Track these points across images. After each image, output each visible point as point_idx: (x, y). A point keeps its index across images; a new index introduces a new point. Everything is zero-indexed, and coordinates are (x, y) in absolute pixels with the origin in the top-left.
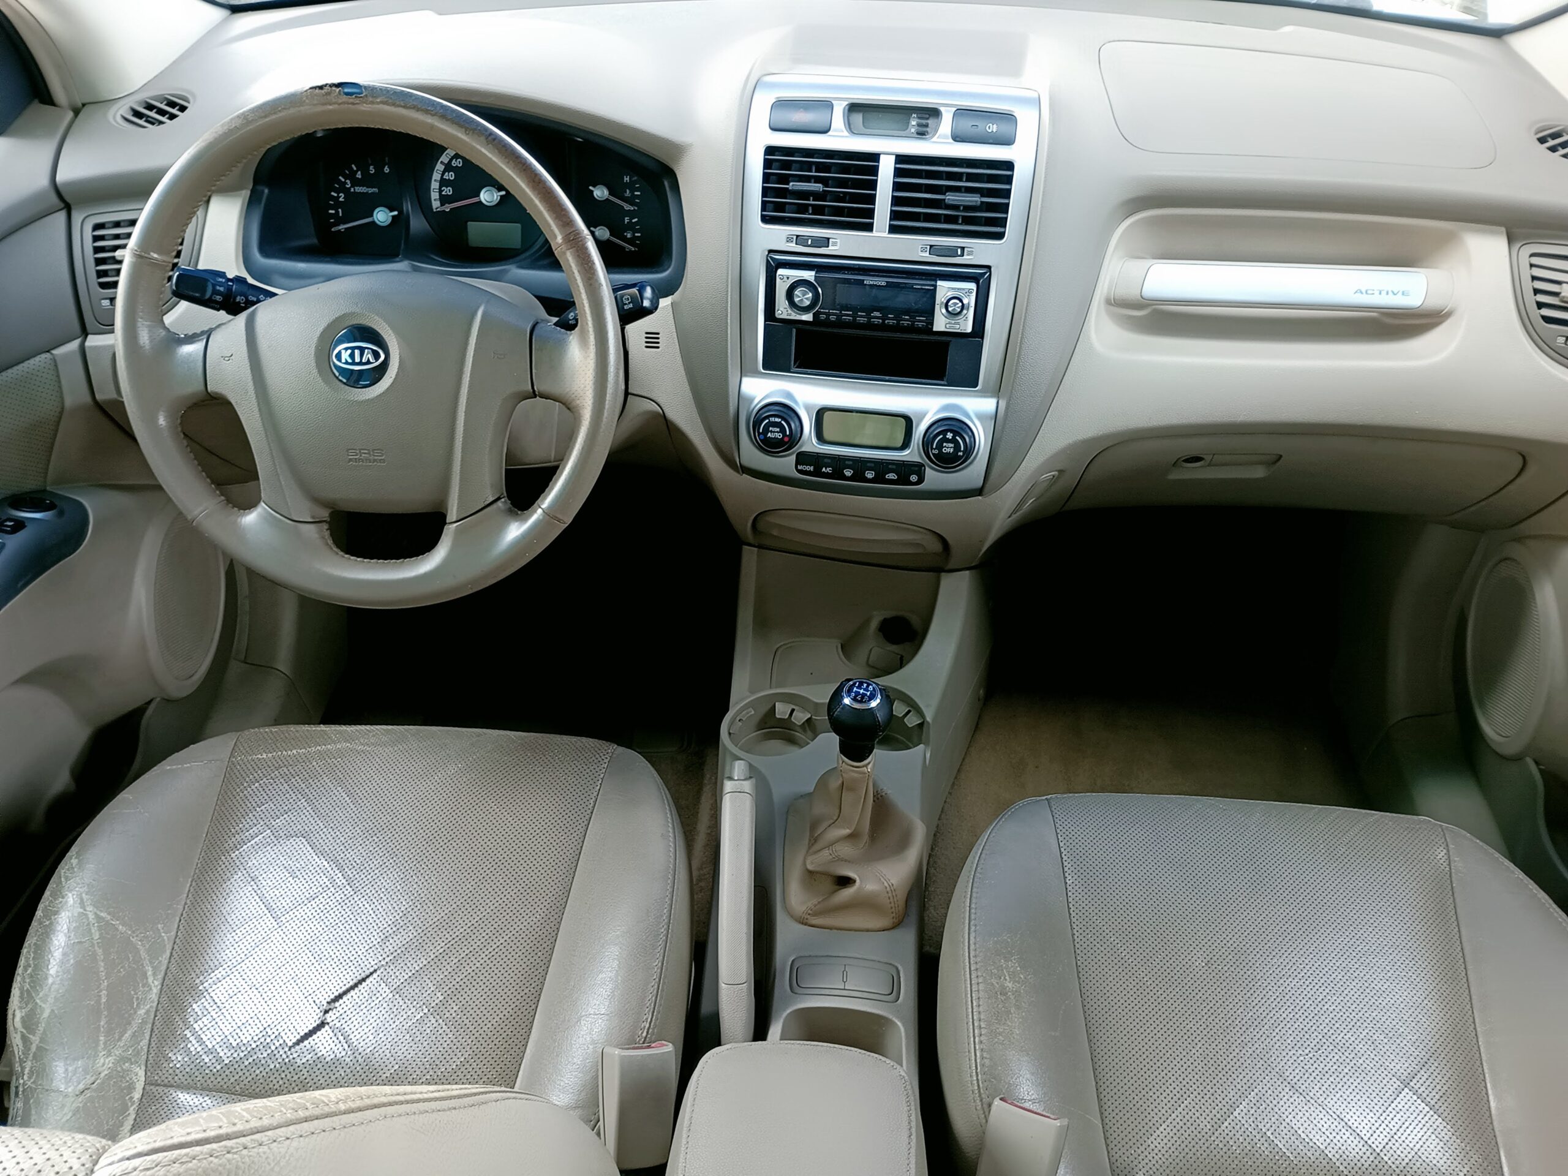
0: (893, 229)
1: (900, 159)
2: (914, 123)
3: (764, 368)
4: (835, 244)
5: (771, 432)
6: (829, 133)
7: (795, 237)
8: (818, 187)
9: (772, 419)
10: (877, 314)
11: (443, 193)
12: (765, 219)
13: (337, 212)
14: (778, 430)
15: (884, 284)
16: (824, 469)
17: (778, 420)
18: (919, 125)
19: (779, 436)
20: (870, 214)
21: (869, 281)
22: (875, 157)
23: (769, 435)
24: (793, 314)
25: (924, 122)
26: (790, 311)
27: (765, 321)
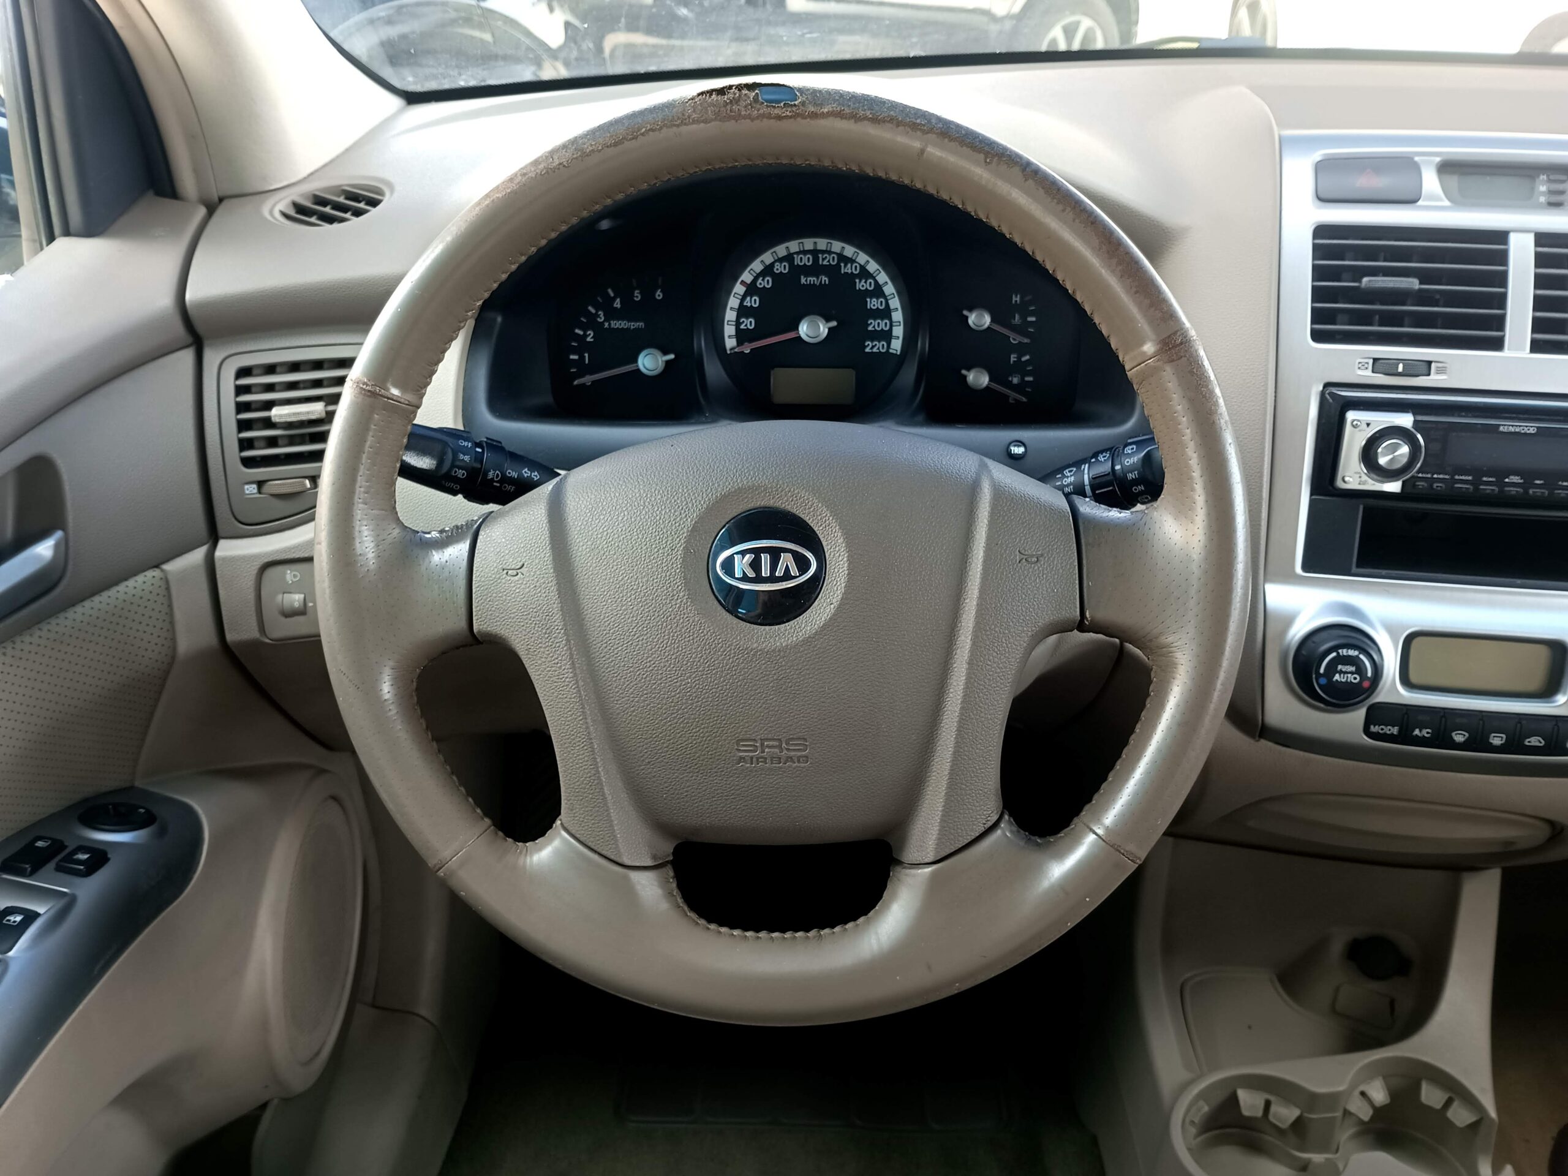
0: (1537, 347)
1: (1542, 239)
2: (1543, 189)
3: (1306, 567)
4: (1440, 371)
5: (1341, 672)
6: (1420, 203)
7: (1371, 361)
8: (1414, 283)
9: (1344, 652)
10: (1516, 479)
11: (742, 327)
12: (1318, 336)
13: (582, 358)
14: (1353, 669)
15: (1532, 431)
16: (1417, 732)
17: (1353, 653)
18: (1551, 192)
19: (1354, 679)
20: (1499, 323)
21: (1508, 426)
22: (1501, 236)
23: (1337, 677)
24: (1370, 481)
25: (1560, 187)
26: (1365, 478)
27: (1312, 494)
